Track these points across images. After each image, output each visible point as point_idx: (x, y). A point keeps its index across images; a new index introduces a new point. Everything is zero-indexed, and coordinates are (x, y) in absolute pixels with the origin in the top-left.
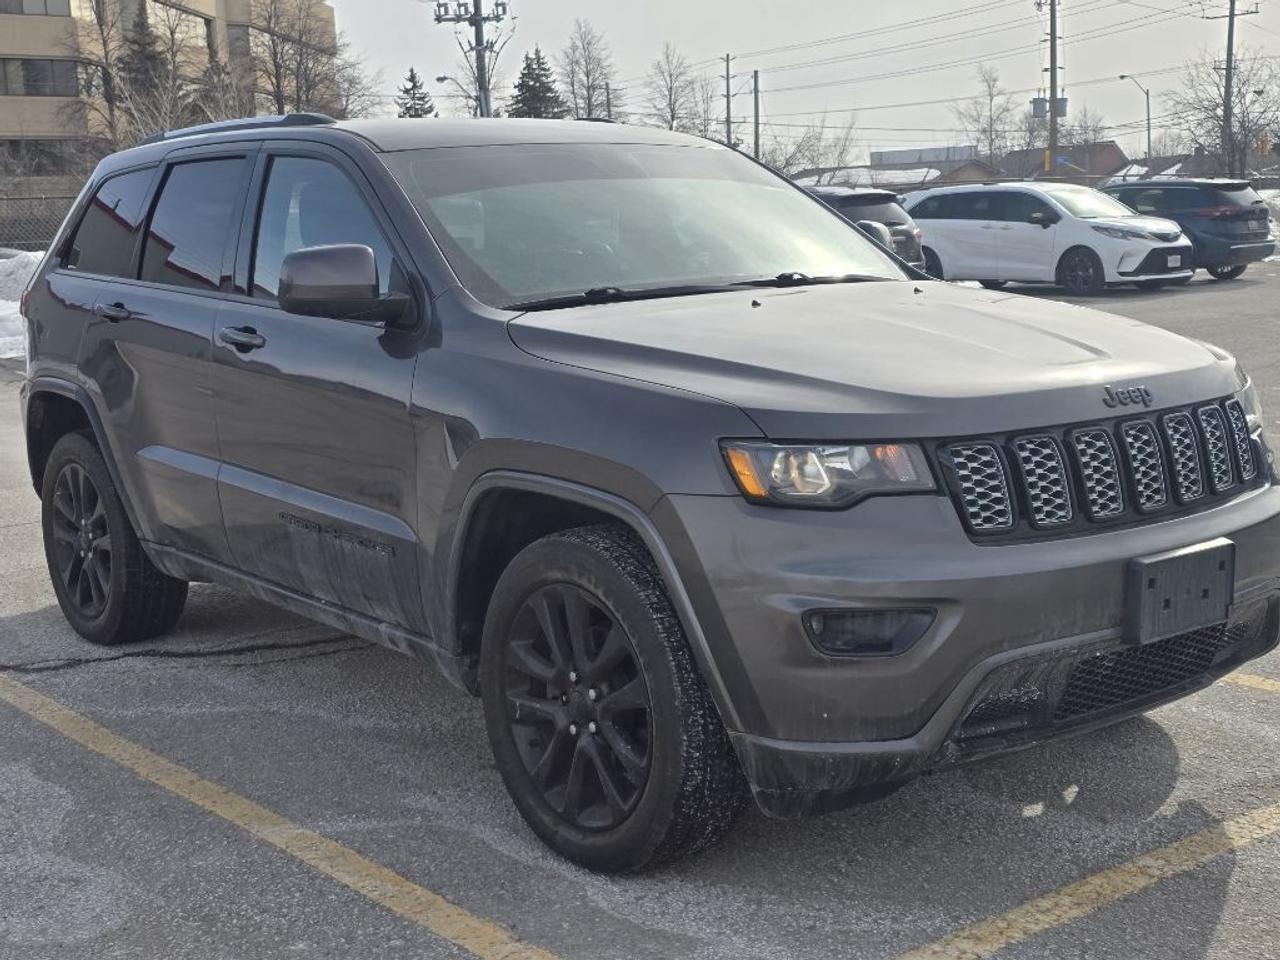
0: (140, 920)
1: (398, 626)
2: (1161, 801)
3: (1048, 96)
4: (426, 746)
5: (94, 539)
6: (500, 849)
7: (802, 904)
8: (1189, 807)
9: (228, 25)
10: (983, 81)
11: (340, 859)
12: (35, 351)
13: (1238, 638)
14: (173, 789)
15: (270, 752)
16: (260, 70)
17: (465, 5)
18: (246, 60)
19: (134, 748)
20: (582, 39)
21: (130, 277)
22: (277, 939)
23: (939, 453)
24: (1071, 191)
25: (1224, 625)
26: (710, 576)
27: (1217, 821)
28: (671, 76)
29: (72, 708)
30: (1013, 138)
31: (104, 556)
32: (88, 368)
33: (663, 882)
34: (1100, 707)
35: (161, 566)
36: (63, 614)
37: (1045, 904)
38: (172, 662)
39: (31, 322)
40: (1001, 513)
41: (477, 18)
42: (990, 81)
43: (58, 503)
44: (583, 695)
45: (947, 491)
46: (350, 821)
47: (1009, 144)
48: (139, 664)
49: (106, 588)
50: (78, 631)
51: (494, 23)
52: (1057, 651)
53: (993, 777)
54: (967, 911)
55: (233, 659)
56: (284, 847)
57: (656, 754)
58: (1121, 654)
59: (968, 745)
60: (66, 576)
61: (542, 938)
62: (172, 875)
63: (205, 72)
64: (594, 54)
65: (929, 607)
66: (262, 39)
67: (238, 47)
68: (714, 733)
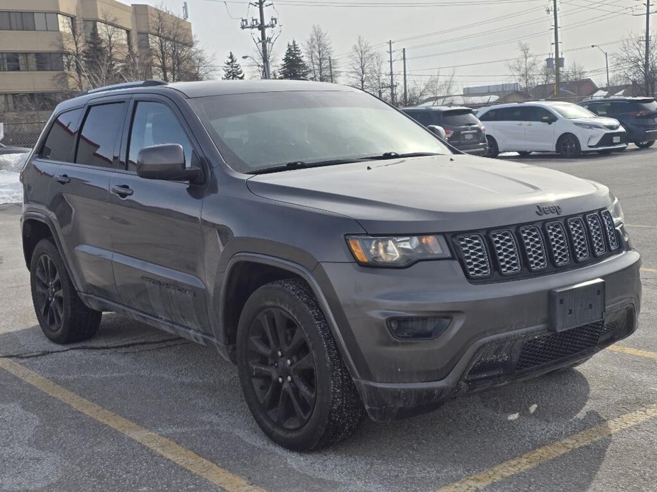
0: (67, 477)
1: (198, 331)
2: (578, 411)
3: (554, 57)
4: (216, 391)
5: (55, 291)
6: (246, 440)
7: (393, 465)
8: (591, 414)
9: (138, 33)
10: (521, 50)
11: (168, 447)
12: (27, 200)
13: (613, 329)
14: (89, 414)
15: (138, 395)
16: (154, 55)
17: (256, 20)
18: (147, 50)
19: (71, 394)
20: (317, 35)
21: (70, 162)
22: (133, 486)
23: (453, 240)
24: (564, 105)
25: (603, 322)
26: (342, 302)
27: (605, 421)
28: (362, 52)
29: (43, 376)
30: (538, 79)
31: (60, 300)
32: (51, 207)
33: (325, 455)
34: (540, 364)
35: (87, 305)
36: (41, 330)
37: (513, 462)
38: (94, 352)
39: (24, 185)
40: (485, 268)
41: (262, 26)
42: (525, 50)
43: (38, 274)
44: (285, 363)
45: (457, 258)
46: (174, 428)
47: (536, 82)
48: (78, 353)
49: (61, 316)
50: (49, 338)
51: (271, 28)
52: (515, 336)
53: (495, 401)
54: (474, 466)
55: (124, 350)
56: (140, 441)
57: (319, 391)
58: (548, 337)
59: (472, 384)
60: (42, 310)
61: (263, 483)
62: (85, 456)
63: (127, 57)
64: (323, 42)
65: (448, 315)
66: (155, 40)
67: (144, 44)
68: (347, 380)
